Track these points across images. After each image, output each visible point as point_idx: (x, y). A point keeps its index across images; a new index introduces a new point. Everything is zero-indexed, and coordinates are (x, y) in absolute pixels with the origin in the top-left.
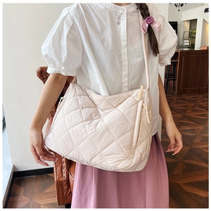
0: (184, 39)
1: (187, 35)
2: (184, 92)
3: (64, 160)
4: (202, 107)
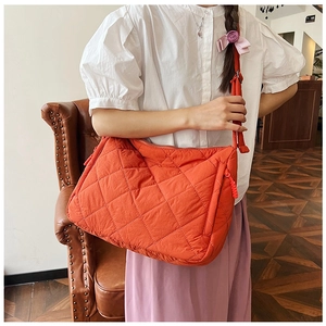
3: (85, 257)
4: (301, 170)
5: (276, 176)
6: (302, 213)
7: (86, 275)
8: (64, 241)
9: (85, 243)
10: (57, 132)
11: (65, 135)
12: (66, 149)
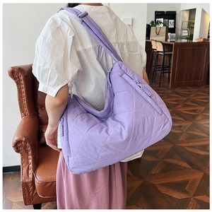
0: (182, 29)
1: (186, 25)
2: (179, 85)
3: (30, 161)
4: (193, 101)
5: (176, 105)
6: (187, 130)
7: (31, 171)
8: (18, 151)
9: (30, 152)
10: (18, 84)
11: (23, 86)
12: (24, 94)
